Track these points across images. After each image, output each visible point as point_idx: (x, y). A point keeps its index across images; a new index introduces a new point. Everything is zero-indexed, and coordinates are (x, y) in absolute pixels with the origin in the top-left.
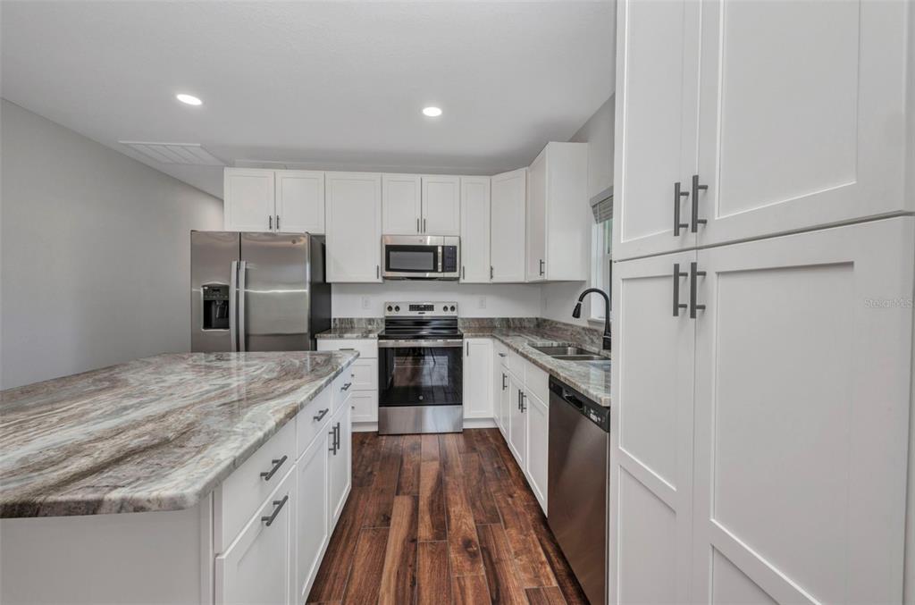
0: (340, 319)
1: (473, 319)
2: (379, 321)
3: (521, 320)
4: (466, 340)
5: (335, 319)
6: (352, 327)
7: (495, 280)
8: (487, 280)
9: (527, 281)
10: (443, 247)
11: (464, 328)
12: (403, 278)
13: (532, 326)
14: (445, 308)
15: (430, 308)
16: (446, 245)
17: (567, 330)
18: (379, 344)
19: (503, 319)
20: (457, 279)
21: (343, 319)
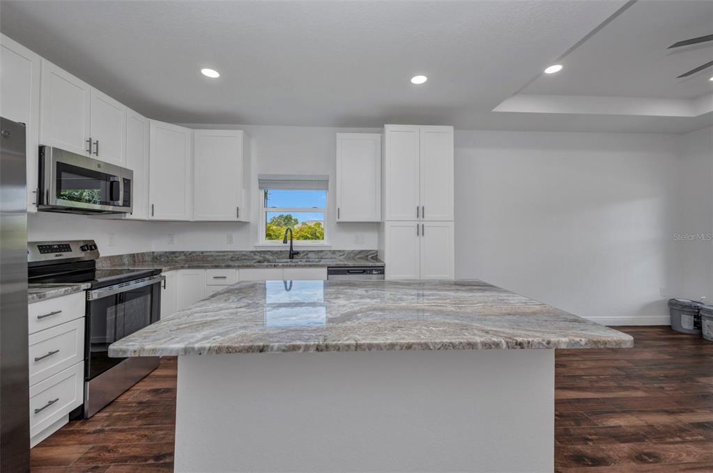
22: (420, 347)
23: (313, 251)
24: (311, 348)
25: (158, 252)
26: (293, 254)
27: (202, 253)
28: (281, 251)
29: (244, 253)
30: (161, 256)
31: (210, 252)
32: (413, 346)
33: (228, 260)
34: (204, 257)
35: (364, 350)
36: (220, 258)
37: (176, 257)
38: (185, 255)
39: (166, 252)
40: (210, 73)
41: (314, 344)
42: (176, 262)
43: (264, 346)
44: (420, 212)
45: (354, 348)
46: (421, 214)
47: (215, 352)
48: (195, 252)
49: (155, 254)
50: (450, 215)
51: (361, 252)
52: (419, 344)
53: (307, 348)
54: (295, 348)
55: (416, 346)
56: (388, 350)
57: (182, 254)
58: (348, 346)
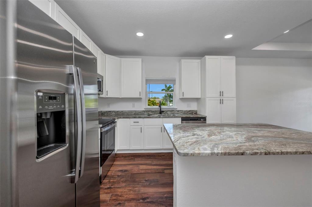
22: (307, 153)
23: (170, 111)
24: (263, 153)
25: (103, 111)
26: (161, 112)
27: (122, 111)
28: (155, 111)
29: (140, 111)
30: (105, 113)
31: (126, 111)
32: (305, 153)
33: (133, 114)
34: (123, 113)
35: (285, 154)
36: (130, 113)
37: (111, 113)
38: (115, 112)
39: (107, 111)
40: (140, 34)
41: (264, 152)
42: (111, 115)
43: (243, 153)
44: (221, 94)
45: (280, 153)
46: (222, 94)
47: (223, 155)
48: (119, 111)
49: (102, 112)
50: (234, 94)
51: (190, 111)
52: (307, 152)
53: (261, 153)
54: (256, 154)
55: (306, 153)
56: (295, 154)
57: (114, 112)
58: (278, 153)
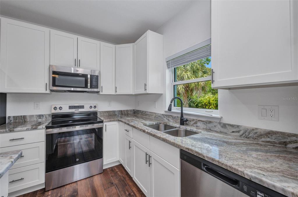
0: (14, 117)
1: (105, 112)
2: (47, 116)
3: (127, 111)
4: (105, 124)
5: (9, 117)
6: (25, 121)
7: (117, 93)
8: (114, 93)
9: (133, 94)
10: (91, 75)
11: (101, 116)
12: (65, 91)
13: (132, 113)
14: (91, 107)
15: (82, 107)
16: (92, 74)
17: (152, 115)
18: (46, 132)
19: (119, 111)
20: (98, 92)
21: (17, 117)
23: (202, 121)
49: (135, 111)
